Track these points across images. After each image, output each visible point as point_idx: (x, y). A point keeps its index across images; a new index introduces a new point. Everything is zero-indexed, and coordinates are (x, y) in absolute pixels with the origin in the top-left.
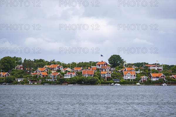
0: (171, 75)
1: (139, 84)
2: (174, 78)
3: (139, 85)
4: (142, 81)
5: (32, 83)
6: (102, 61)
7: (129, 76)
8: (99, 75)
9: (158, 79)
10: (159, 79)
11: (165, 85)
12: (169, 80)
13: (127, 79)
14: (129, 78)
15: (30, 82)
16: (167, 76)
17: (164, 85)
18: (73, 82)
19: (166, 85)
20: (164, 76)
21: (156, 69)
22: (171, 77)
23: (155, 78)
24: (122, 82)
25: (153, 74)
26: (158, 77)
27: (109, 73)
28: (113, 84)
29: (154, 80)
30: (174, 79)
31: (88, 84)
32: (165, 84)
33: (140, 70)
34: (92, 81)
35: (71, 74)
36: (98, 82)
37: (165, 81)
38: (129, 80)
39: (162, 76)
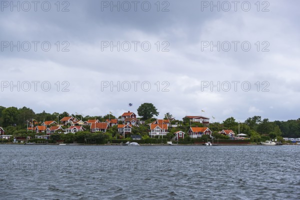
0: (221, 130)
1: (170, 143)
2: (224, 134)
3: (170, 145)
4: (176, 139)
5: (17, 142)
6: (129, 112)
7: (158, 131)
8: (116, 129)
9: (200, 136)
10: (202, 136)
11: (209, 145)
12: (217, 136)
13: (155, 135)
14: (158, 133)
15: (15, 140)
16: (216, 131)
17: (207, 144)
18: (70, 139)
19: (211, 144)
20: (209, 132)
21: (201, 122)
22: (220, 132)
23: (196, 134)
24: (144, 140)
25: (194, 128)
26: (201, 133)
27: (129, 127)
28: (128, 143)
29: (195, 136)
30: (224, 136)
31: (93, 142)
32: (210, 142)
33: (178, 124)
34: (97, 138)
35: (75, 128)
36: (108, 140)
37: (211, 138)
38: (157, 137)
39: (206, 132)
